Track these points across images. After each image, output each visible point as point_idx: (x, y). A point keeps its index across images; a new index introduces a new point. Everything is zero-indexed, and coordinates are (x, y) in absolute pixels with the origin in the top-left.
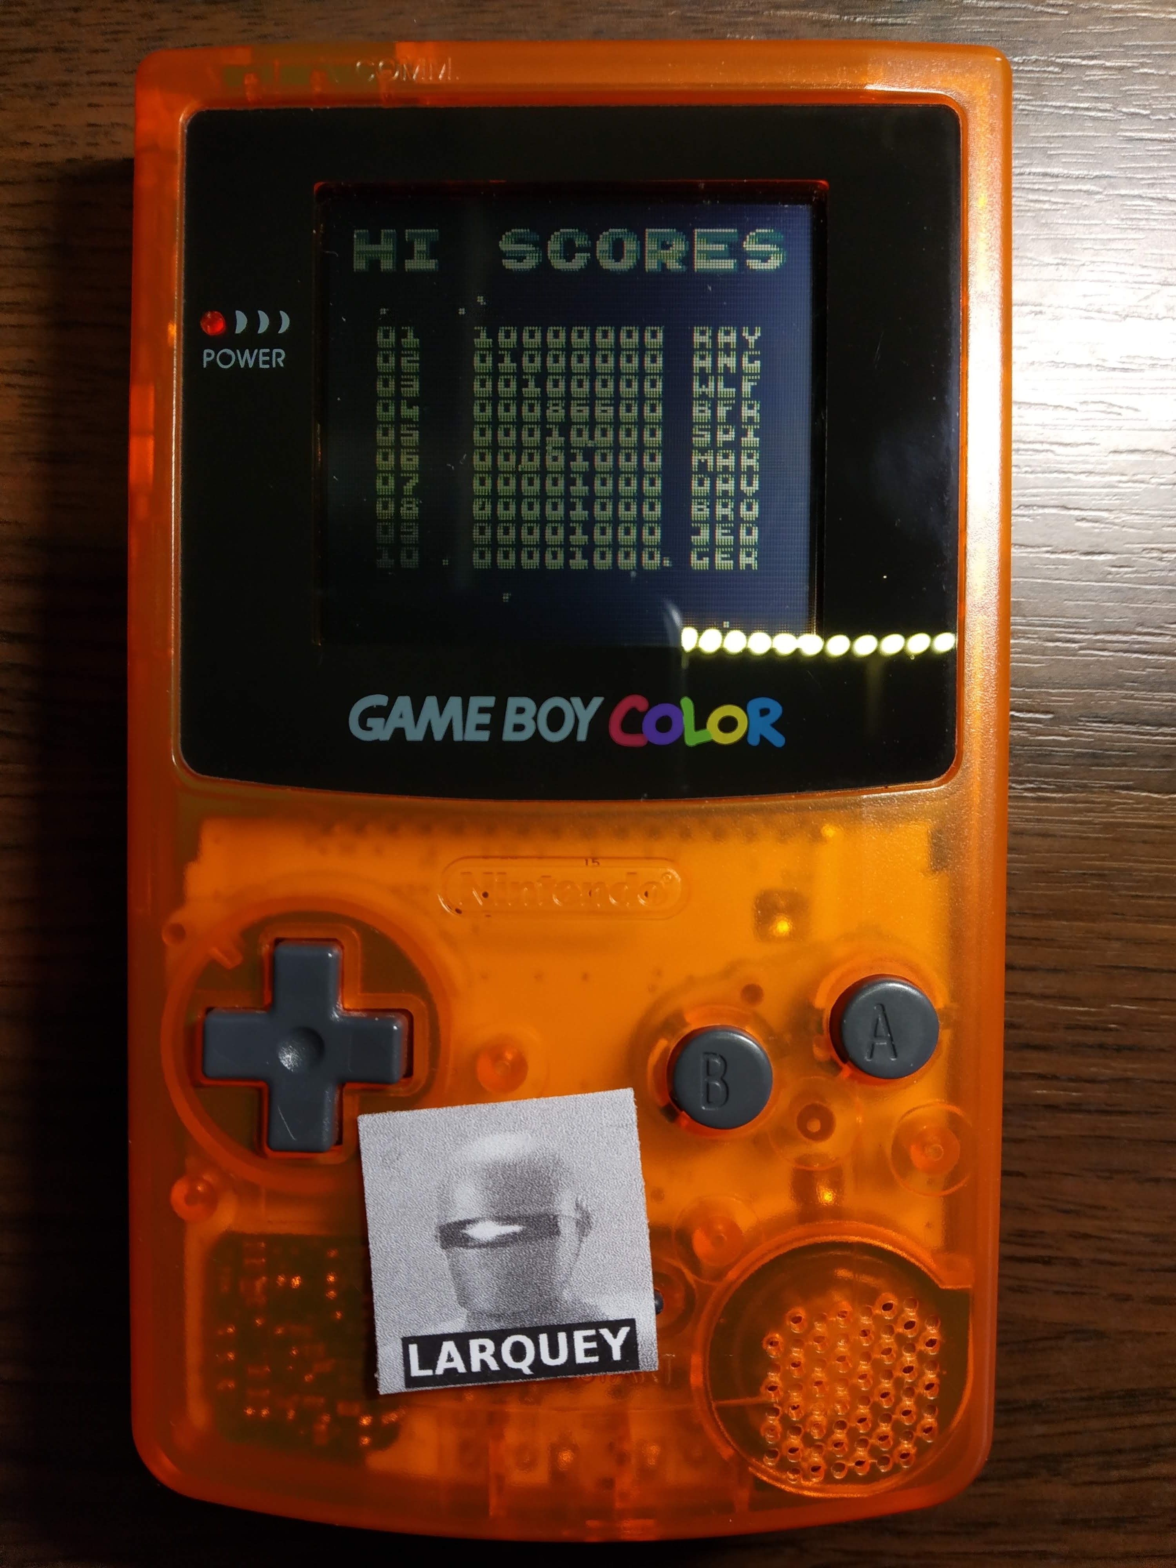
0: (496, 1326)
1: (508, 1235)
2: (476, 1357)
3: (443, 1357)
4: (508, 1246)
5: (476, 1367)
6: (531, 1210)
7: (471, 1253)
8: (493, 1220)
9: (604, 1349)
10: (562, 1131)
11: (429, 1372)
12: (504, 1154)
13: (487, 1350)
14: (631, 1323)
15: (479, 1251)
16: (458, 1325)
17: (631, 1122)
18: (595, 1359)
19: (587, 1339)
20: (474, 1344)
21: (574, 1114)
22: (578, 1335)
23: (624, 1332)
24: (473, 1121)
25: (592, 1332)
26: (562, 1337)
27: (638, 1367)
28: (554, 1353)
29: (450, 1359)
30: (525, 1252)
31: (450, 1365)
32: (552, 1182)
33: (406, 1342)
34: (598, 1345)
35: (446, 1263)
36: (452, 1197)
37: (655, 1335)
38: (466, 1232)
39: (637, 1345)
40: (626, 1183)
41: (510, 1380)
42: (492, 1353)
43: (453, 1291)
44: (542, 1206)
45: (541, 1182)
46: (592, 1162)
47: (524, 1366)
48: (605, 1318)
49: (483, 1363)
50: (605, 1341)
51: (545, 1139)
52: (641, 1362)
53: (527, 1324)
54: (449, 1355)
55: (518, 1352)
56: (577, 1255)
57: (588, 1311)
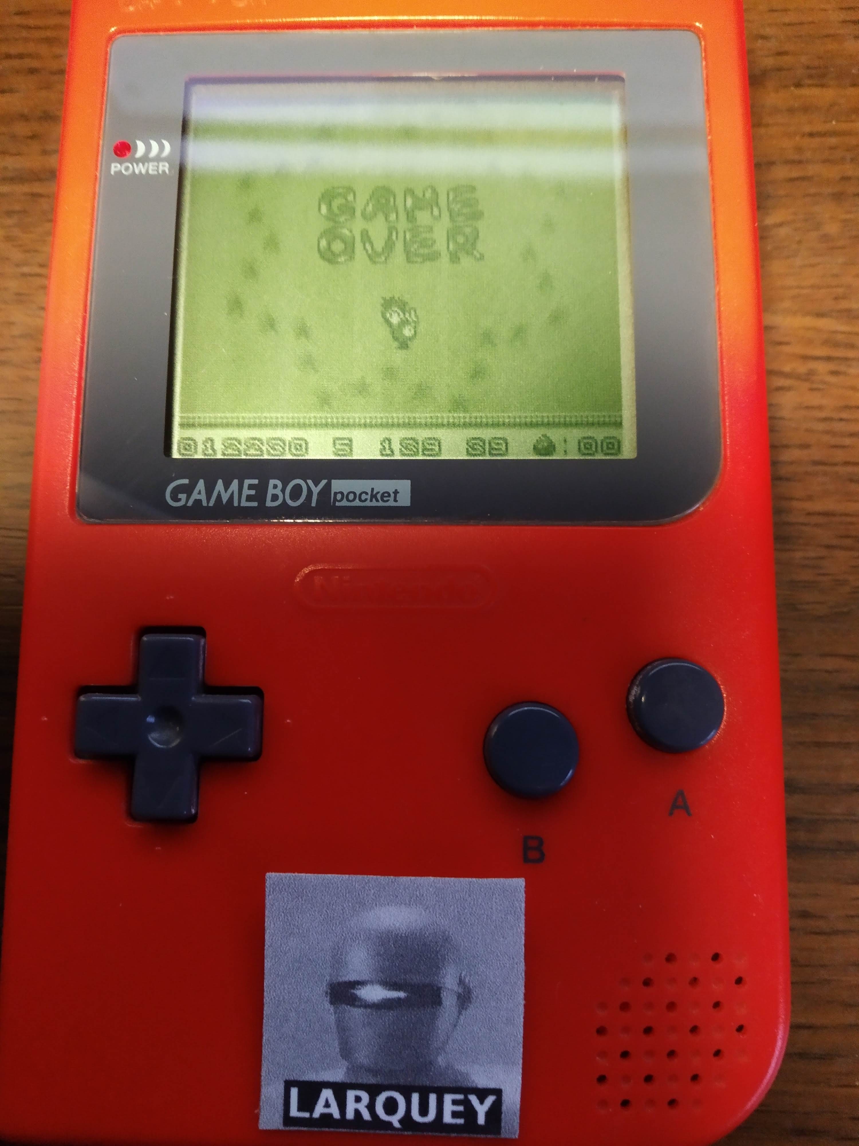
0: (372, 1080)
1: (392, 999)
2: (351, 1107)
3: (321, 1102)
4: (392, 1010)
5: (350, 1115)
6: (416, 979)
7: (356, 1013)
8: (380, 984)
9: (470, 1113)
10: (454, 911)
11: (306, 1115)
12: (397, 925)
13: (362, 1102)
14: (498, 1092)
15: (364, 1011)
16: (338, 1075)
17: (519, 910)
18: (461, 1121)
19: (455, 1102)
20: (351, 1095)
21: (467, 896)
22: (448, 1098)
23: (490, 1100)
24: (373, 891)
25: (460, 1097)
26: (433, 1098)
27: (499, 1133)
28: (424, 1110)
29: (327, 1105)
30: (407, 1016)
31: (326, 1111)
32: (439, 957)
33: (288, 1085)
34: (464, 1109)
35: (332, 1018)
36: (345, 958)
37: (518, 1106)
38: (355, 992)
39: (500, 1113)
40: (508, 965)
41: (380, 1130)
42: (366, 1104)
43: (336, 1043)
44: (427, 977)
45: (429, 955)
46: (479, 942)
47: (395, 1120)
48: (474, 1085)
49: (357, 1112)
50: (472, 1106)
51: (438, 916)
52: (503, 1130)
53: (402, 1082)
54: (327, 1101)
55: (391, 1106)
56: (455, 1026)
57: (459, 1077)
